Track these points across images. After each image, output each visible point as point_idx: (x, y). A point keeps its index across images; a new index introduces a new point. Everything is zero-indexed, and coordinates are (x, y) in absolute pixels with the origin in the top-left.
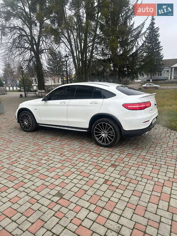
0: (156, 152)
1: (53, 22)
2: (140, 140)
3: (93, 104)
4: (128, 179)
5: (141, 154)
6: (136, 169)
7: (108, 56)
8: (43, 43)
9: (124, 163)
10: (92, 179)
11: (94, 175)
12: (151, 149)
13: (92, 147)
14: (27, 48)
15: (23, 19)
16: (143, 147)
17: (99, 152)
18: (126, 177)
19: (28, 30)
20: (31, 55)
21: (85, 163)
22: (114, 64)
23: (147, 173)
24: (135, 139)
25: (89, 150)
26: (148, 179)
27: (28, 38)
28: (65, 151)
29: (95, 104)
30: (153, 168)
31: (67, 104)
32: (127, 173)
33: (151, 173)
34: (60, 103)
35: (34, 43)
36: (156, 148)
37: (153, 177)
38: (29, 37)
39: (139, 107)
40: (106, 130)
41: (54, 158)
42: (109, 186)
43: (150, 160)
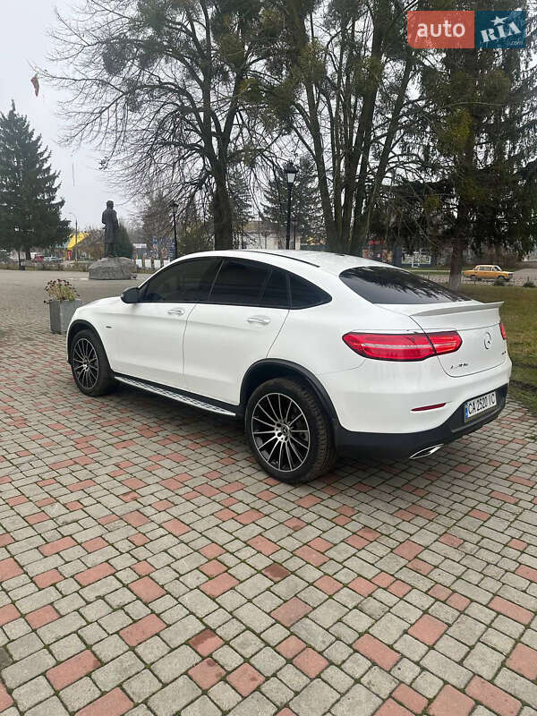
0: (483, 538)
1: (274, 68)
2: (445, 478)
3: (257, 325)
4: (292, 645)
5: (414, 539)
6: (354, 604)
7: (443, 172)
8: (241, 132)
9: (322, 568)
10: (158, 615)
11: (177, 599)
12: (466, 522)
13: (248, 481)
14: (191, 147)
15: (188, 61)
16: (439, 510)
17: (258, 505)
18: (292, 634)
19: (198, 94)
20: (204, 168)
21: (182, 542)
22: (461, 200)
23: (389, 630)
24: (430, 470)
25: (229, 492)
26: (374, 664)
27: (198, 118)
28: (150, 480)
29: (261, 326)
30: (425, 612)
31: (184, 317)
32: (306, 616)
33: (406, 632)
34: (170, 313)
35: (213, 130)
36: (492, 523)
37: (403, 656)
38: (202, 114)
39: (405, 350)
40: (290, 420)
41: (98, 502)
42: (200, 659)
43: (435, 575)
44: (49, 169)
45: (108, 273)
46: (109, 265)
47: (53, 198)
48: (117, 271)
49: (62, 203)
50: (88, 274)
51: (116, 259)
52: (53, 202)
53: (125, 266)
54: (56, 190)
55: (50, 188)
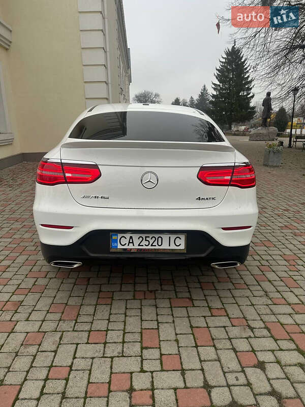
44: (248, 76)
45: (260, 136)
46: (261, 132)
47: (249, 94)
48: (266, 136)
49: (253, 97)
50: (248, 138)
51: (267, 128)
52: (249, 96)
53: (271, 133)
54: (251, 89)
55: (248, 88)
